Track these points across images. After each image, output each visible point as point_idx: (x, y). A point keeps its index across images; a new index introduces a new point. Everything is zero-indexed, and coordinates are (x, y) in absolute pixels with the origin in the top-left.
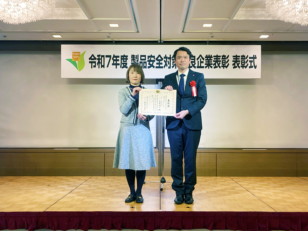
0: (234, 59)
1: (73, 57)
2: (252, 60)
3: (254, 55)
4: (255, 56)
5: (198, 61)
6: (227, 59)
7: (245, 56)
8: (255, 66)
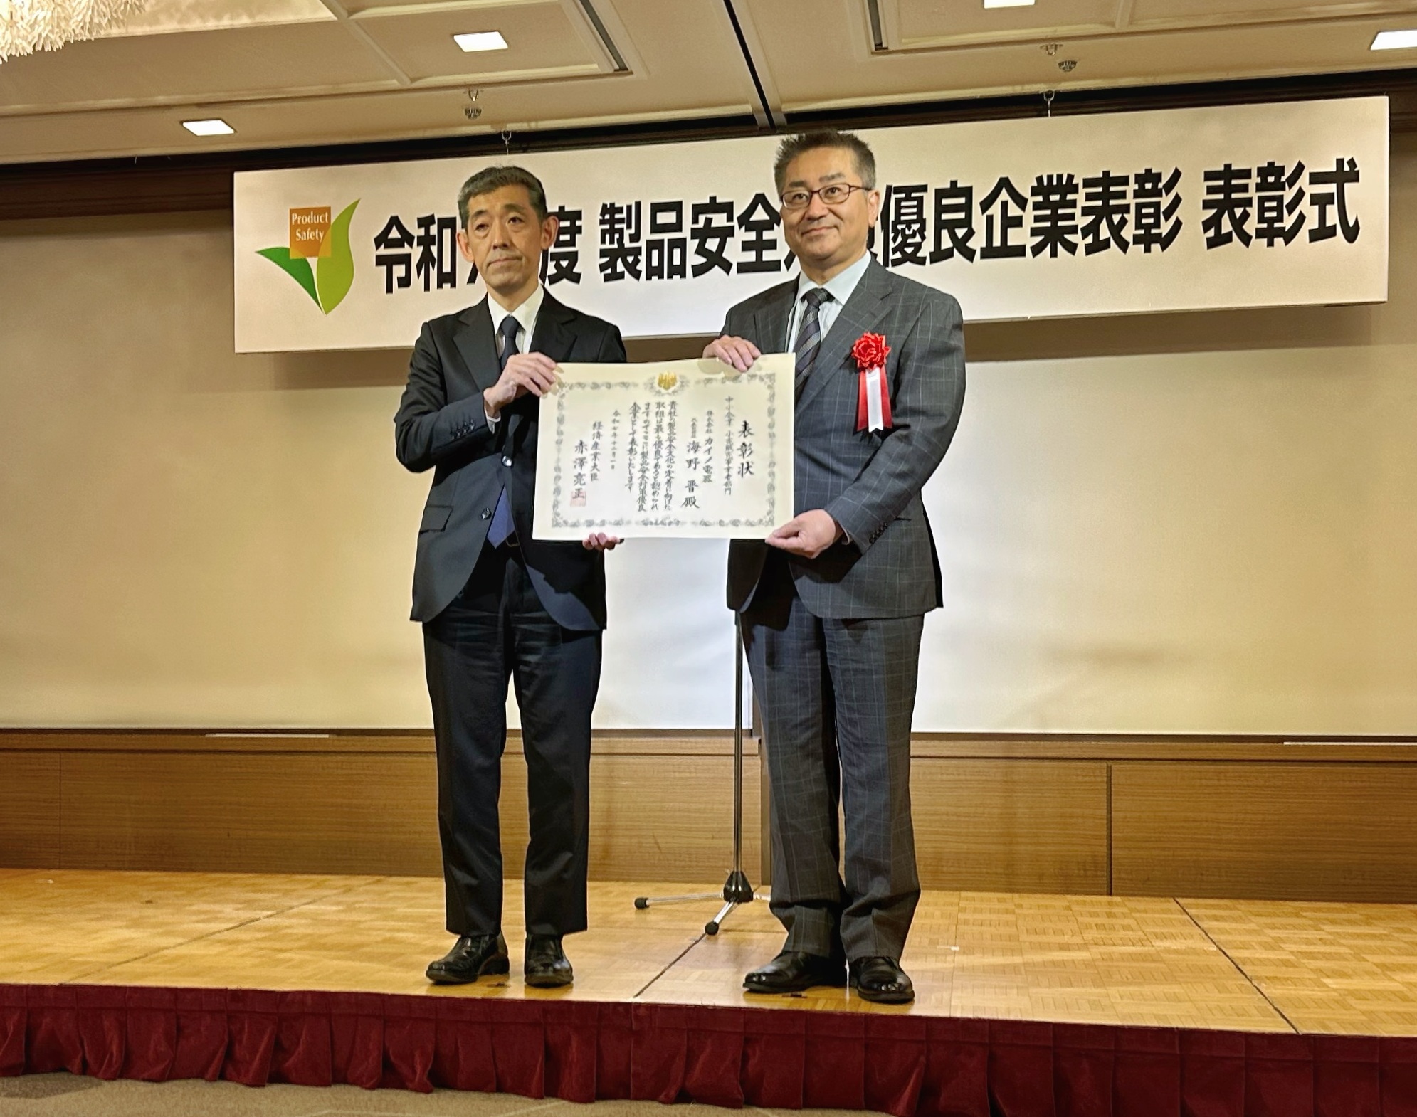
0: (1211, 190)
1: (293, 236)
2: (1331, 188)
3: (1340, 162)
4: (1352, 163)
5: (988, 216)
6: (1167, 194)
7: (1281, 170)
8: (1351, 223)
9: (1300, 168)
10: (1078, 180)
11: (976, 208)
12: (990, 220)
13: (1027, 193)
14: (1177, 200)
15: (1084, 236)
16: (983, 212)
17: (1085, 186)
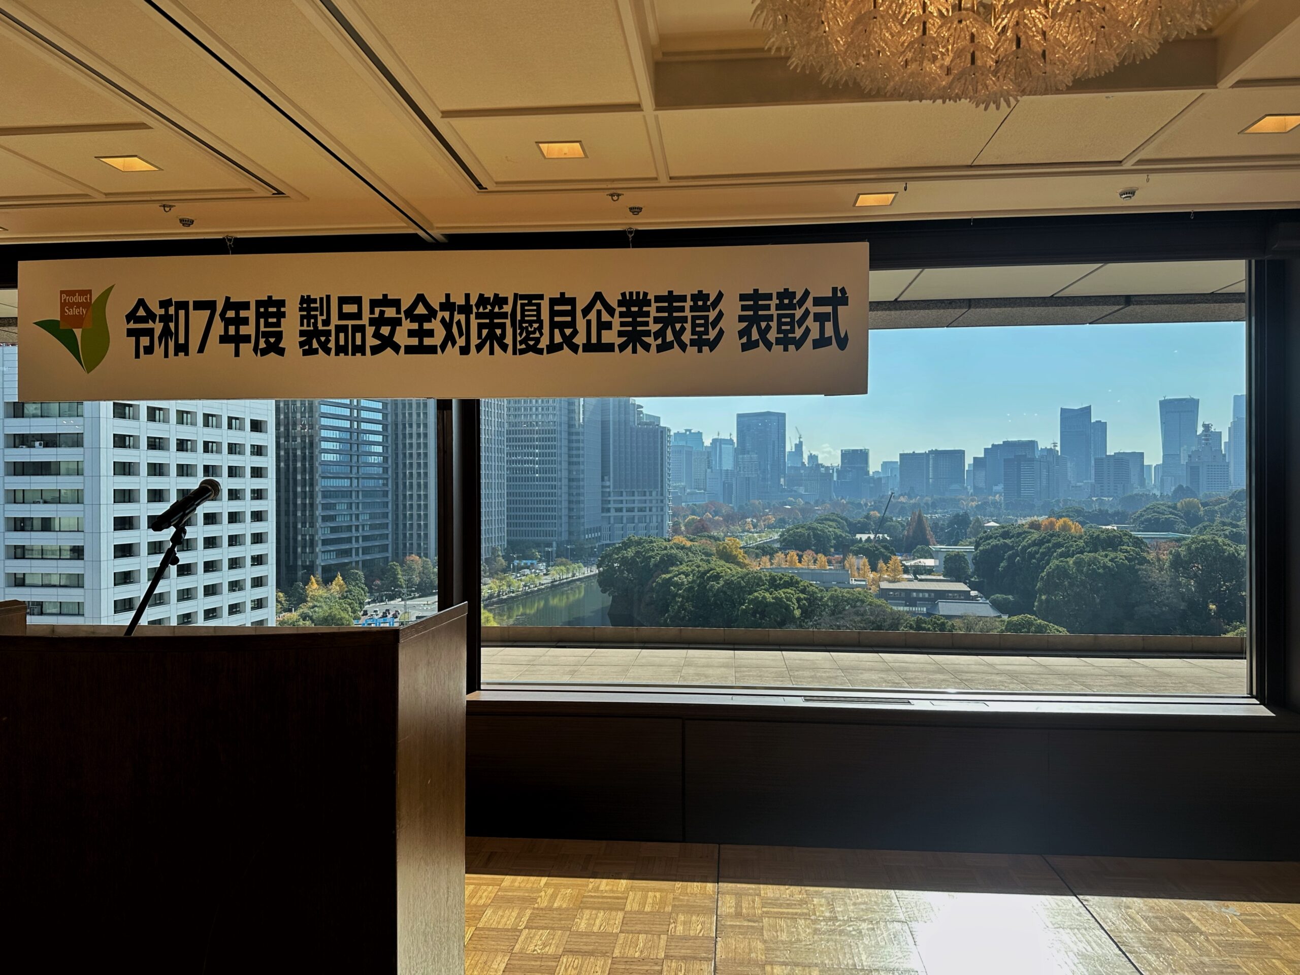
0: (744, 308)
2: (829, 309)
3: (835, 290)
4: (843, 290)
5: (587, 320)
6: (713, 310)
7: (794, 294)
8: (842, 336)
9: (807, 293)
10: (651, 297)
11: (579, 314)
12: (589, 323)
13: (614, 304)
14: (720, 315)
15: (655, 340)
16: (584, 317)
17: (655, 302)
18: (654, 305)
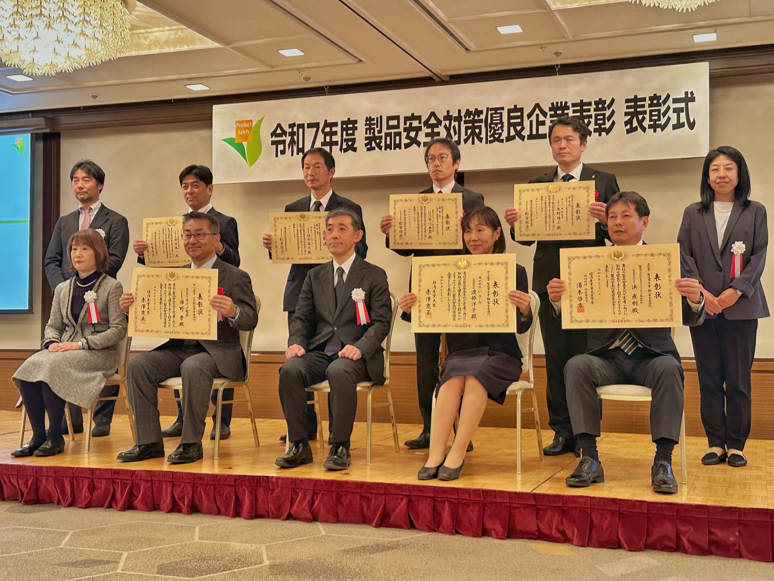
0: (628, 107)
2: (683, 105)
3: (686, 93)
4: (692, 93)
5: (530, 121)
6: (609, 110)
7: (660, 97)
8: (692, 121)
9: (668, 96)
10: (569, 104)
11: (525, 117)
13: (546, 110)
14: (613, 112)
16: (528, 119)
17: (572, 107)
18: (571, 109)
